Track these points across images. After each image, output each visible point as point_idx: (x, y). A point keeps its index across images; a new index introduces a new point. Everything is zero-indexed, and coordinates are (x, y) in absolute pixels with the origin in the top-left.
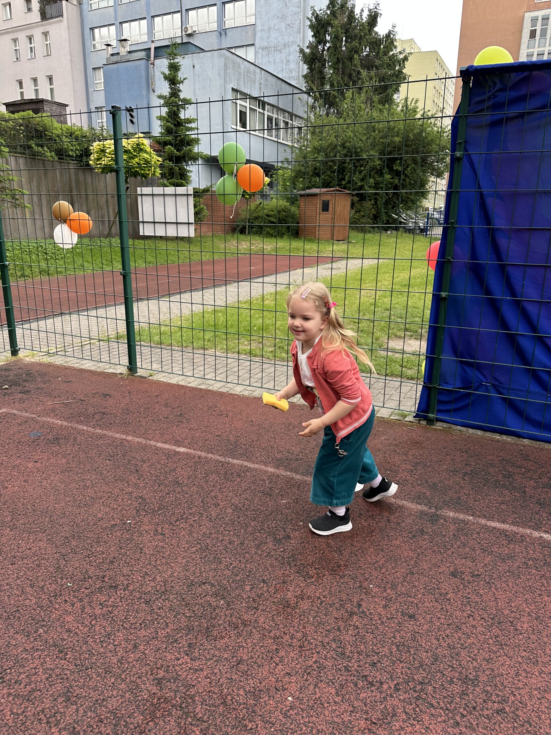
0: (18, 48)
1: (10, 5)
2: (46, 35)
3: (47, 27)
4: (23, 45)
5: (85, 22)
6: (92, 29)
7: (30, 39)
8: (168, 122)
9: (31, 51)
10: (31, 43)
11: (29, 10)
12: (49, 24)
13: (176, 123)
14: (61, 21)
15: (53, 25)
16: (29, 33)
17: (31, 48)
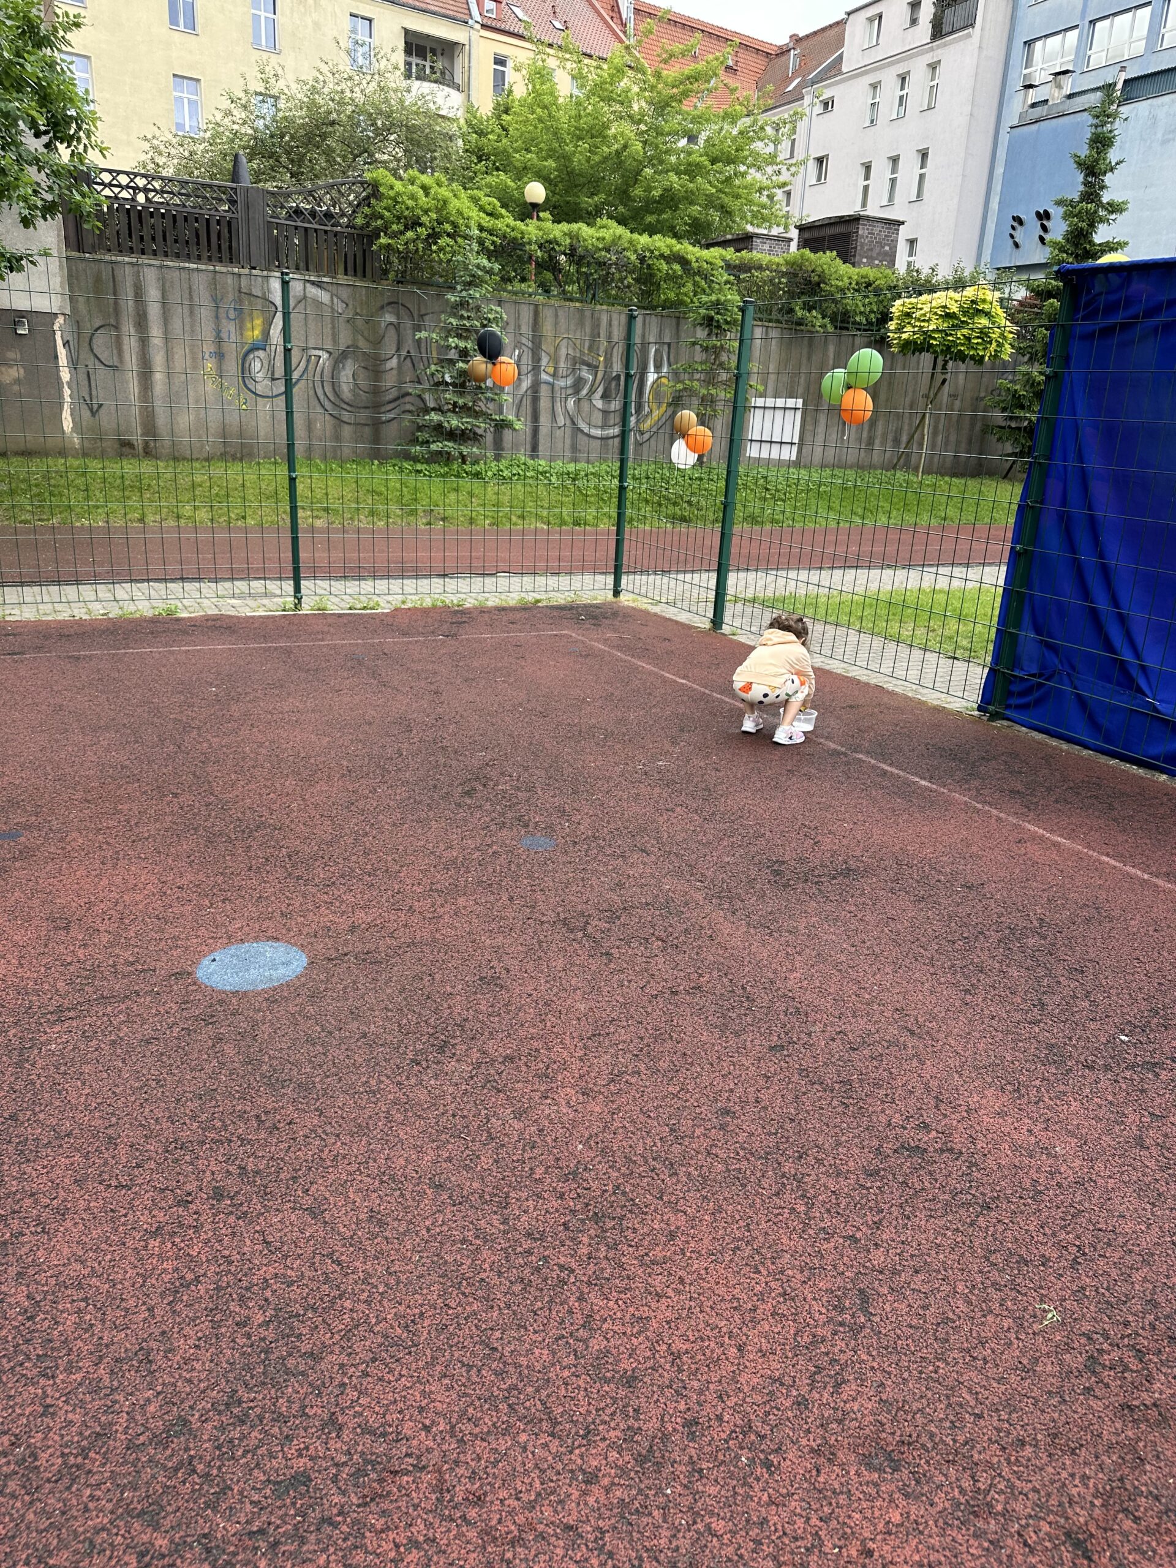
0: (876, 101)
1: (880, 17)
2: (934, 68)
3: (939, 51)
4: (890, 90)
5: (1018, 29)
6: (1029, 43)
7: (904, 79)
8: (1064, 252)
9: (900, 104)
10: (902, 89)
11: (914, 22)
12: (945, 45)
13: (1080, 252)
14: (969, 36)
15: (952, 48)
16: (901, 69)
17: (901, 97)
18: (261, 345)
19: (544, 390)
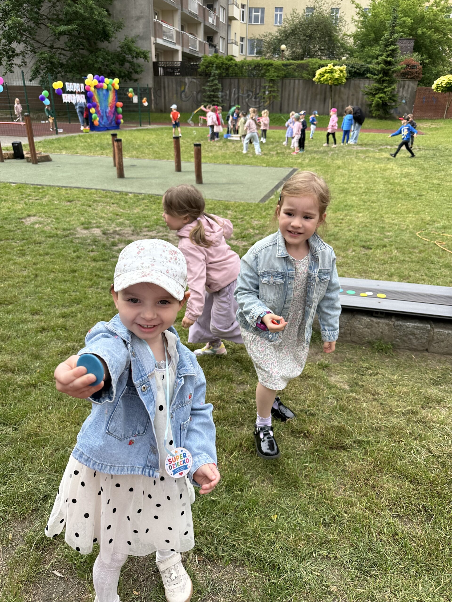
18: (184, 91)
19: (240, 98)
